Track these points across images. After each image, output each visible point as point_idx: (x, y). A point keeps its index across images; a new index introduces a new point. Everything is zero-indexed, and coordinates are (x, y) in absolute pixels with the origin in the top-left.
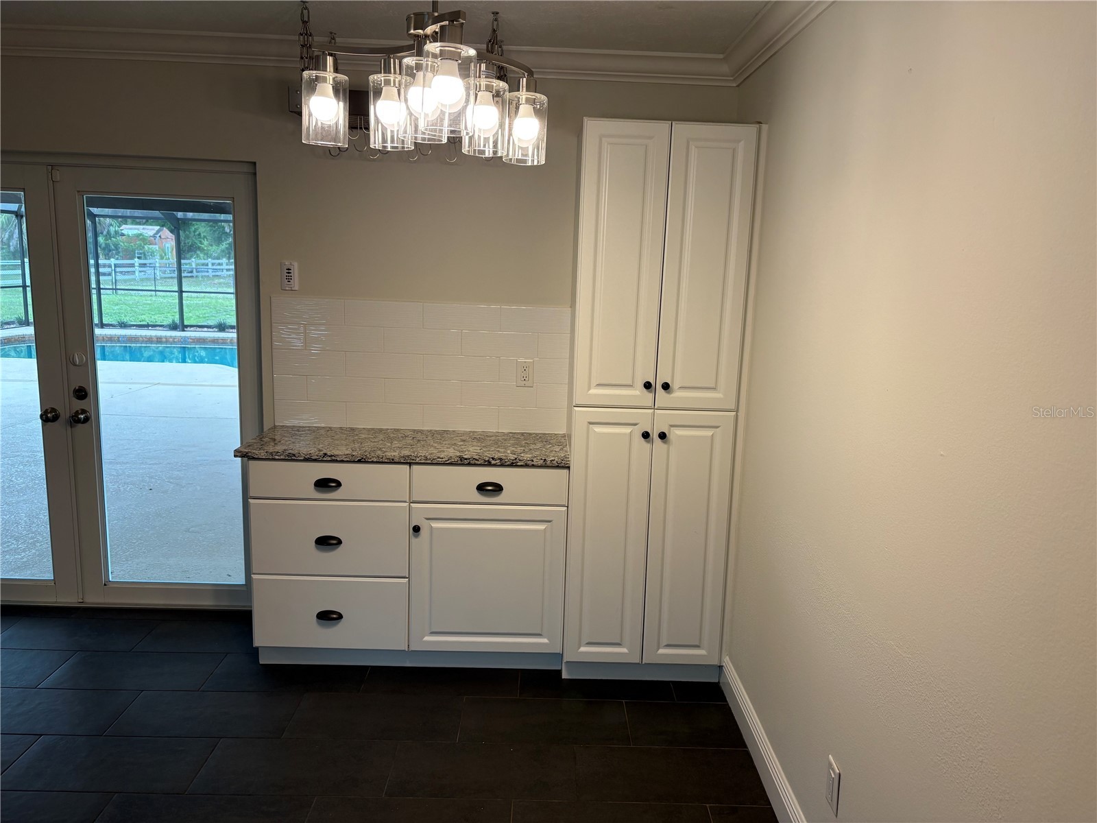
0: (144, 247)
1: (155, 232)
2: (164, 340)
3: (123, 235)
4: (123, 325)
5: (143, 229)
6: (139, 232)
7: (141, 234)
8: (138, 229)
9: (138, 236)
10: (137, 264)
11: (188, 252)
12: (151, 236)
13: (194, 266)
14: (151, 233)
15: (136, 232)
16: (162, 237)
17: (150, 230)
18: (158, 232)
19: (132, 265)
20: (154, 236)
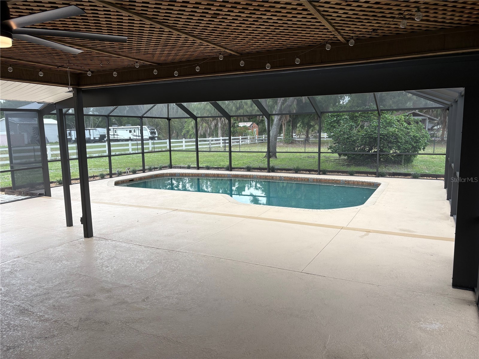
0: (246, 131)
1: (250, 125)
2: (220, 176)
3: (239, 127)
4: (208, 168)
5: (247, 124)
6: (245, 125)
7: (245, 126)
8: (244, 124)
9: (244, 127)
10: (240, 139)
11: (263, 132)
12: (249, 127)
13: (264, 138)
14: (249, 125)
15: (243, 125)
16: (253, 127)
17: (248, 124)
18: (251, 124)
19: (239, 139)
20: (250, 126)
